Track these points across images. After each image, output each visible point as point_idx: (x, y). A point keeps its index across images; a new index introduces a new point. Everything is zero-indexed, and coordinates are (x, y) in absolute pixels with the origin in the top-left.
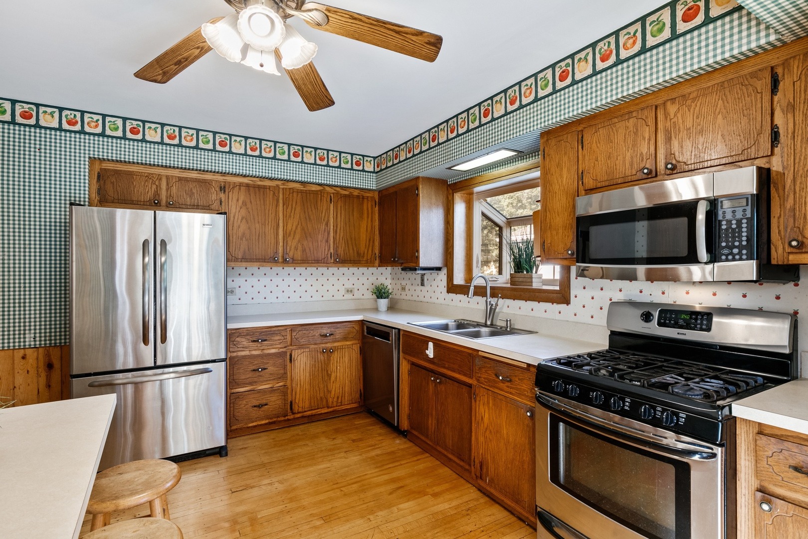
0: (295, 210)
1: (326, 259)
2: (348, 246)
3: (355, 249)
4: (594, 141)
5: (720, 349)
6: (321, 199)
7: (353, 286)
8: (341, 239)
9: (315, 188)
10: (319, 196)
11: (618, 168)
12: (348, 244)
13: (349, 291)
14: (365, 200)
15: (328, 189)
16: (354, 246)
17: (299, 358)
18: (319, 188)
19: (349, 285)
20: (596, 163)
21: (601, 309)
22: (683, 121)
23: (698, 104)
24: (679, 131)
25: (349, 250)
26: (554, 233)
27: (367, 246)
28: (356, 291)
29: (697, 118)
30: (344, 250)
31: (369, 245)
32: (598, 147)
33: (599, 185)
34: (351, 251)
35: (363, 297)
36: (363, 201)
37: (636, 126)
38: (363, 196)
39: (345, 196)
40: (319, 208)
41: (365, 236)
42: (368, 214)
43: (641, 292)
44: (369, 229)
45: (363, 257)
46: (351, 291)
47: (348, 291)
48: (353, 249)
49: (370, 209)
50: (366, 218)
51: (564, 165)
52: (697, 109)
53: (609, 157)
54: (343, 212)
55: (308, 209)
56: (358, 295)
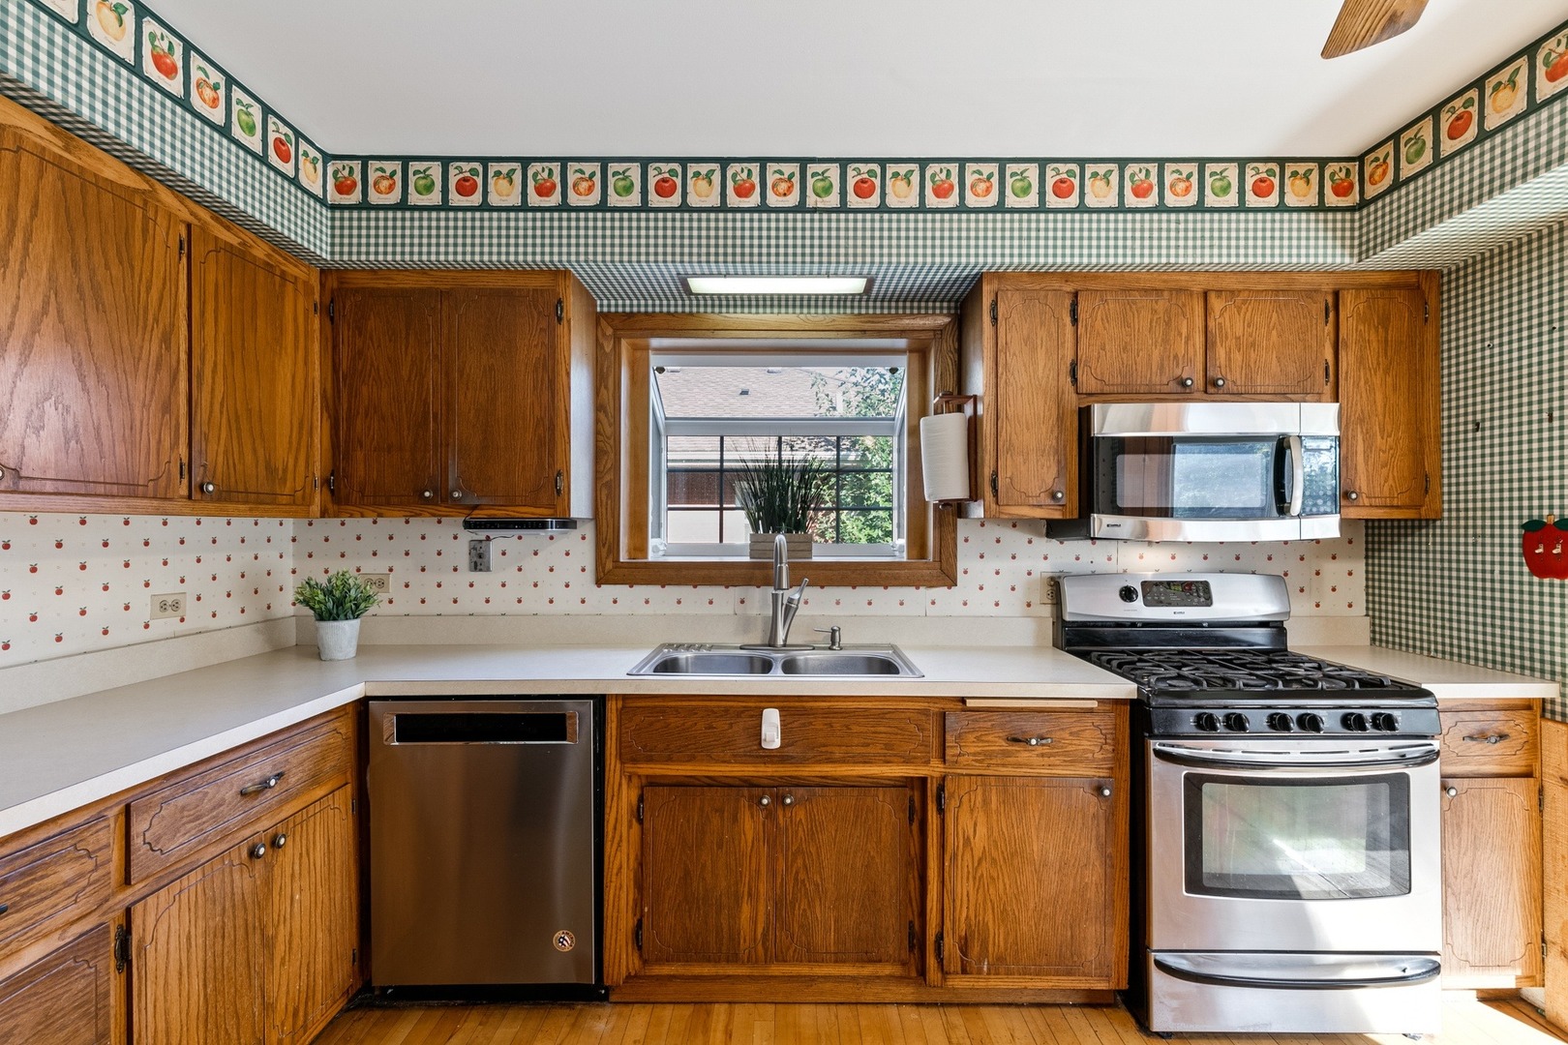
0: (28, 240)
1: (162, 482)
2: (239, 438)
3: (261, 452)
4: (1099, 318)
5: (1209, 626)
6: (145, 231)
7: (182, 588)
8: (217, 407)
9: (113, 171)
10: (139, 212)
11: (1139, 369)
12: (238, 429)
13: (169, 606)
14: (290, 287)
15: (166, 196)
16: (258, 442)
17: (163, 928)
18: (131, 180)
19: (166, 585)
20: (1102, 353)
21: (1013, 589)
22: (1232, 326)
23: (1250, 309)
24: (1227, 338)
25: (241, 453)
26: (1020, 459)
27: (295, 444)
28: (190, 606)
29: (1249, 326)
30: (226, 452)
31: (299, 444)
32: (1105, 328)
33: (1107, 389)
34: (249, 458)
35: (214, 623)
36: (283, 286)
37: (1167, 312)
38: (283, 272)
39: (229, 248)
40: (137, 264)
41: (288, 412)
42: (296, 337)
43: (1077, 559)
44: (299, 389)
45: (284, 481)
46: (176, 606)
47: (163, 606)
48: (255, 451)
49: (301, 319)
50: (290, 350)
51: (1039, 342)
52: (1249, 314)
53: (1125, 348)
54: (223, 306)
55: (89, 253)
56: (196, 617)
